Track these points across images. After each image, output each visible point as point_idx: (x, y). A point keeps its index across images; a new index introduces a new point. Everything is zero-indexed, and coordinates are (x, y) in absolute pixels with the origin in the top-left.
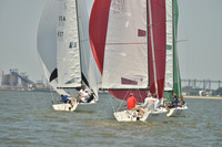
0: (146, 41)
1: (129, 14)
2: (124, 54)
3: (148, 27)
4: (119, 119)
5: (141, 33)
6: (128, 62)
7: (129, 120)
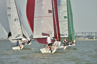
1: (44, 3)
2: (43, 22)
4: (43, 52)
5: (50, 11)
7: (47, 52)
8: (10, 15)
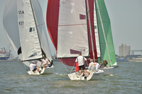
0: (86, 22)
1: (73, 4)
2: (71, 33)
3: (87, 13)
5: (82, 17)
6: (74, 38)
7: (79, 79)
8: (22, 23)
